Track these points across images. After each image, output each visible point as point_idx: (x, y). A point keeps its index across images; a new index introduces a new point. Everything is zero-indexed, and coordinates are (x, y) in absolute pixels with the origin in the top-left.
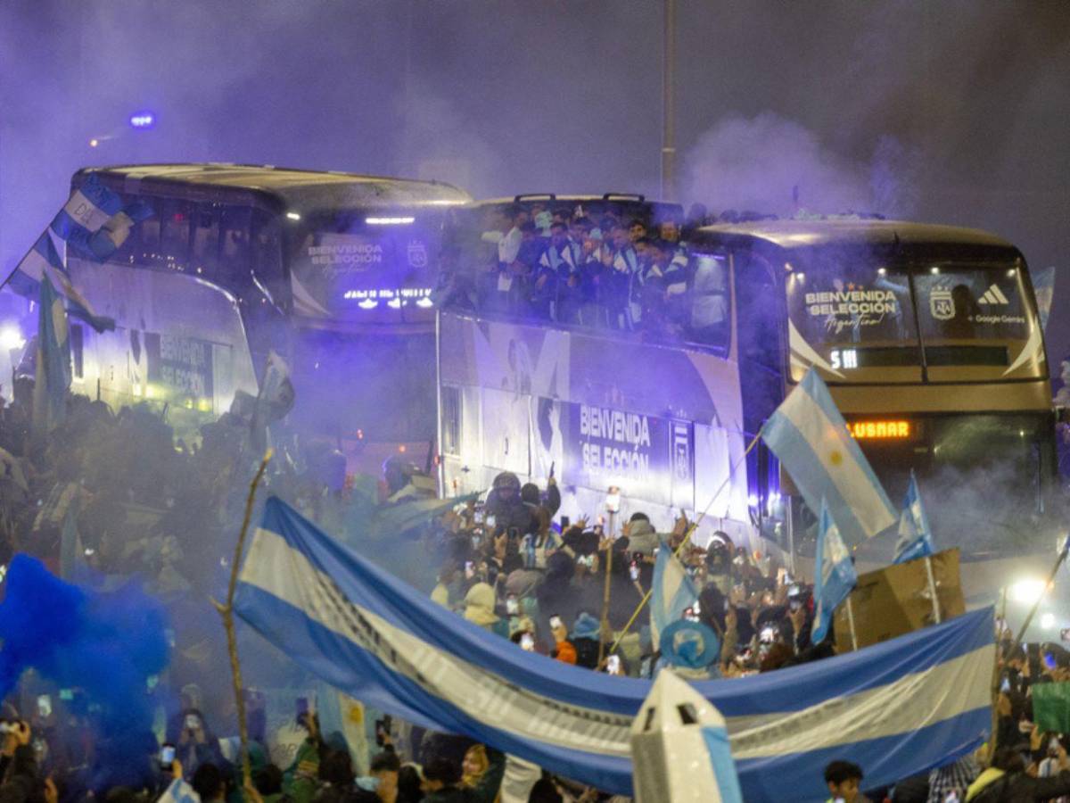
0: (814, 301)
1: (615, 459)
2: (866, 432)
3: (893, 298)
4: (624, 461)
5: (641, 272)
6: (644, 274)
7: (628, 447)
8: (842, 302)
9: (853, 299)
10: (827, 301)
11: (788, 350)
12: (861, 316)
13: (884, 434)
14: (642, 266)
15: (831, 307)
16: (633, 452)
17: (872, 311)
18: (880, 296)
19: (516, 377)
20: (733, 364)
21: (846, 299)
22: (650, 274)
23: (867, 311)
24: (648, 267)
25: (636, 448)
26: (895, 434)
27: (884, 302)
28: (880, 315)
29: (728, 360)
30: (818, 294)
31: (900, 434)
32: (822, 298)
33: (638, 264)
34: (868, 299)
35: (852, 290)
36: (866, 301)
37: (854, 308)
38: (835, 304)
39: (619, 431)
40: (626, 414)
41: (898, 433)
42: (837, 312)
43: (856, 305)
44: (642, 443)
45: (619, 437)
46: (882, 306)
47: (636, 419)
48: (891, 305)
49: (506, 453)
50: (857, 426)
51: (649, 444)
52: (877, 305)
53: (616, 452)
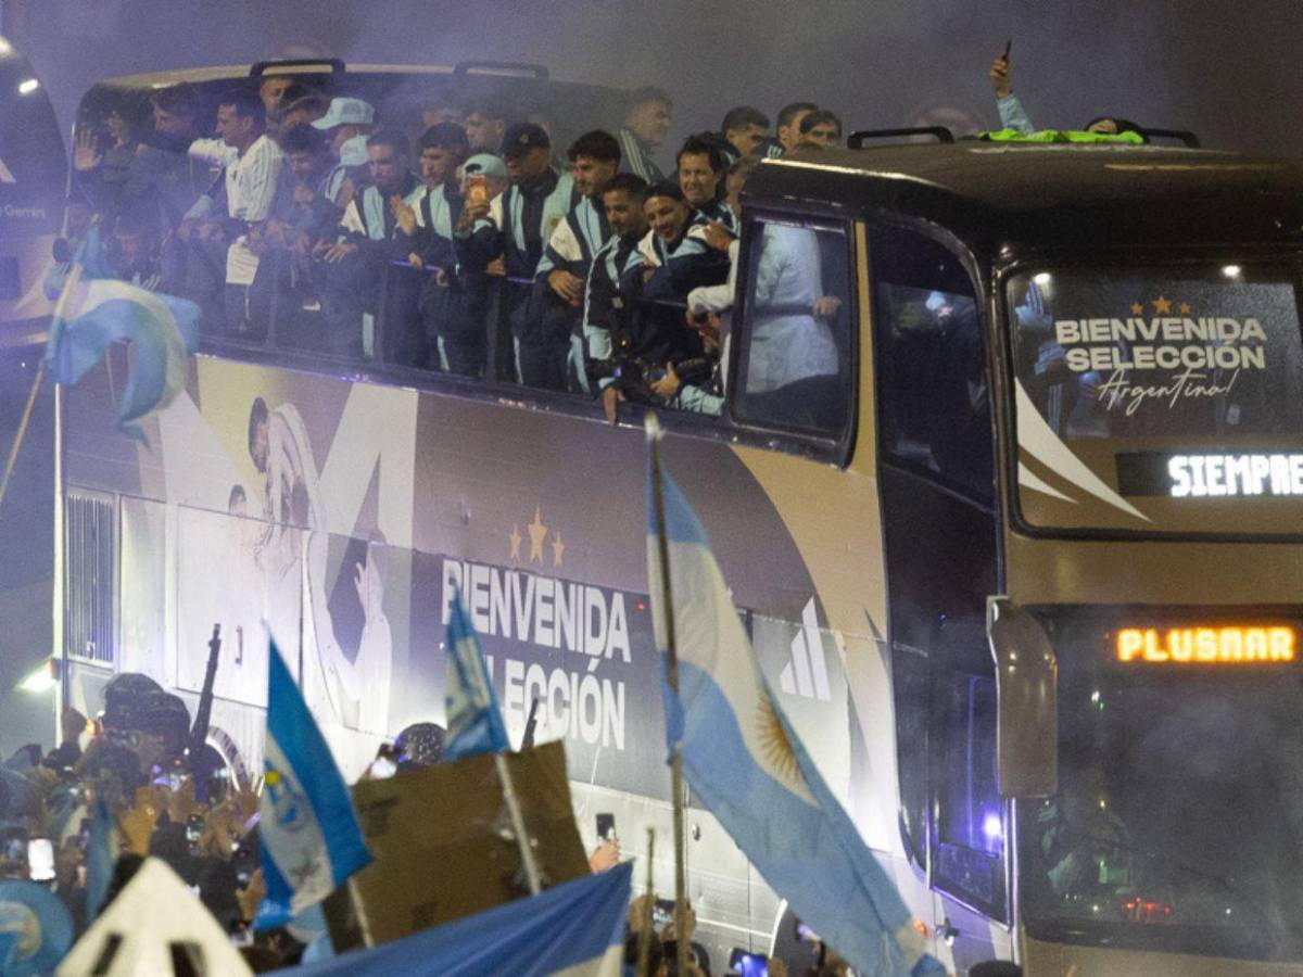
0: (1075, 338)
1: (535, 687)
2: (1195, 649)
3: (1260, 334)
4: (558, 692)
5: (613, 254)
6: (620, 261)
7: (569, 660)
8: (1140, 341)
9: (1167, 336)
10: (1107, 338)
11: (1016, 452)
12: (1184, 377)
13: (1238, 656)
14: (615, 240)
15: (1116, 351)
16: (583, 674)
17: (1211, 365)
18: (1228, 329)
19: (268, 487)
20: (861, 479)
21: (1150, 335)
22: (633, 260)
23: (1200, 363)
24: (629, 243)
25: (593, 665)
26: (1263, 656)
27: (1238, 344)
28: (1230, 372)
29: (851, 470)
30: (1083, 323)
31: (1275, 656)
32: (1094, 331)
33: (605, 238)
34: (1203, 335)
35: (1163, 315)
36: (1196, 341)
37: (1168, 357)
38: (1126, 347)
39: (548, 625)
40: (566, 584)
41: (1269, 653)
42: (1129, 365)
43: (1174, 351)
44: (609, 654)
45: (544, 638)
46: (1233, 351)
47: (595, 597)
48: (1253, 350)
49: (239, 661)
50: (1174, 637)
51: (627, 658)
52: (1220, 351)
53: (536, 672)
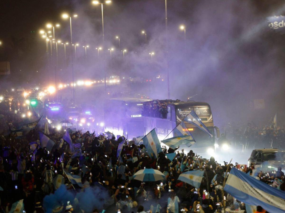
9: (186, 112)
11: (176, 119)
18: (189, 112)
25: (163, 134)
31: (191, 130)
32: (181, 112)
38: (183, 113)
40: (162, 129)
45: (161, 132)
